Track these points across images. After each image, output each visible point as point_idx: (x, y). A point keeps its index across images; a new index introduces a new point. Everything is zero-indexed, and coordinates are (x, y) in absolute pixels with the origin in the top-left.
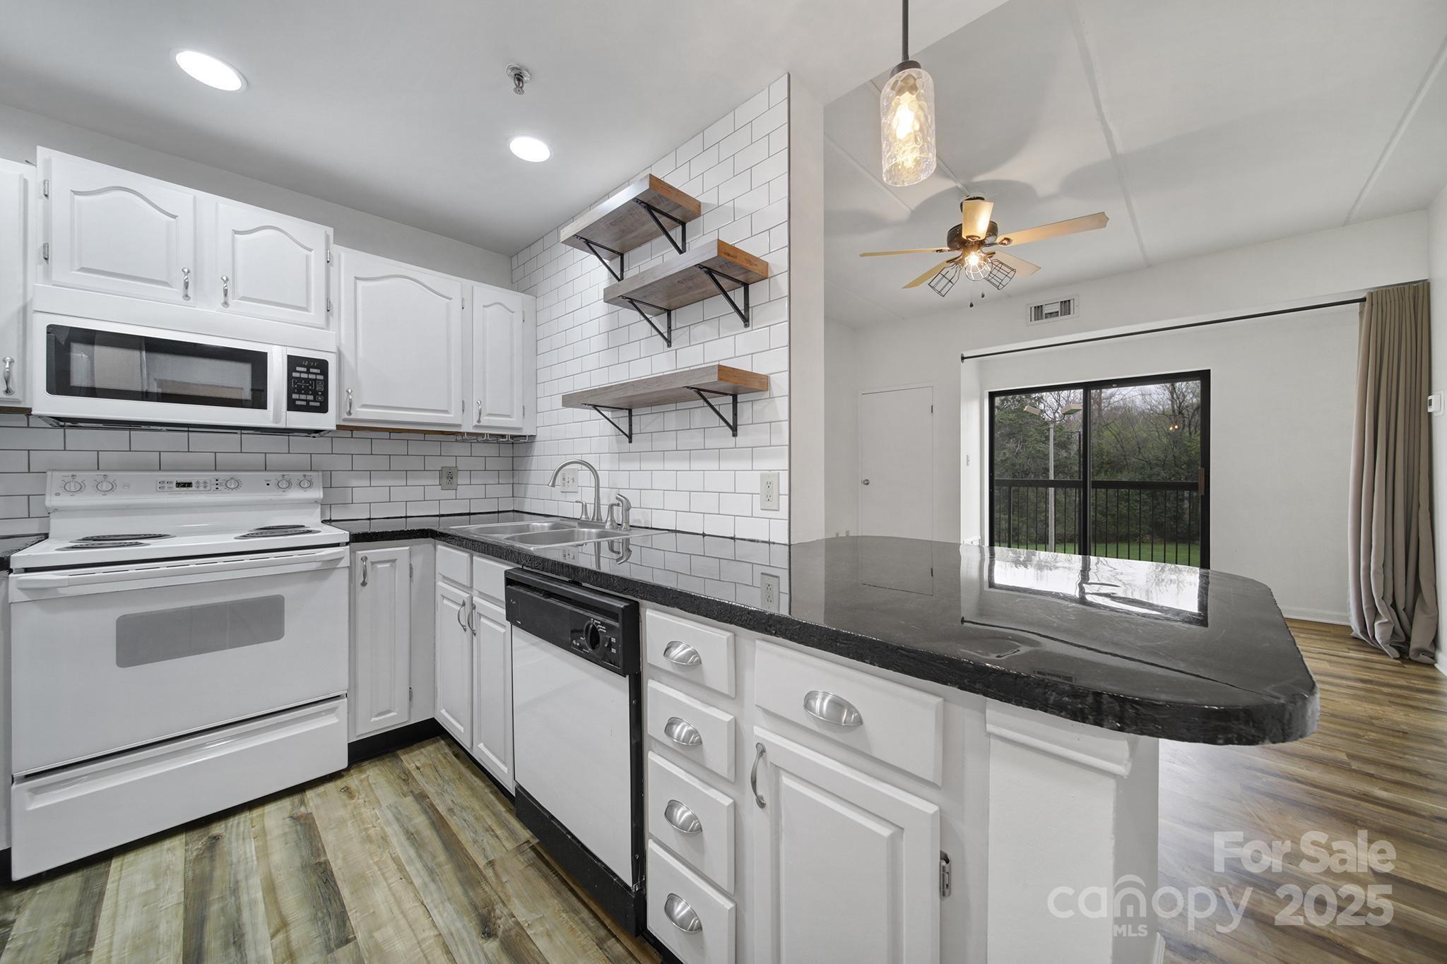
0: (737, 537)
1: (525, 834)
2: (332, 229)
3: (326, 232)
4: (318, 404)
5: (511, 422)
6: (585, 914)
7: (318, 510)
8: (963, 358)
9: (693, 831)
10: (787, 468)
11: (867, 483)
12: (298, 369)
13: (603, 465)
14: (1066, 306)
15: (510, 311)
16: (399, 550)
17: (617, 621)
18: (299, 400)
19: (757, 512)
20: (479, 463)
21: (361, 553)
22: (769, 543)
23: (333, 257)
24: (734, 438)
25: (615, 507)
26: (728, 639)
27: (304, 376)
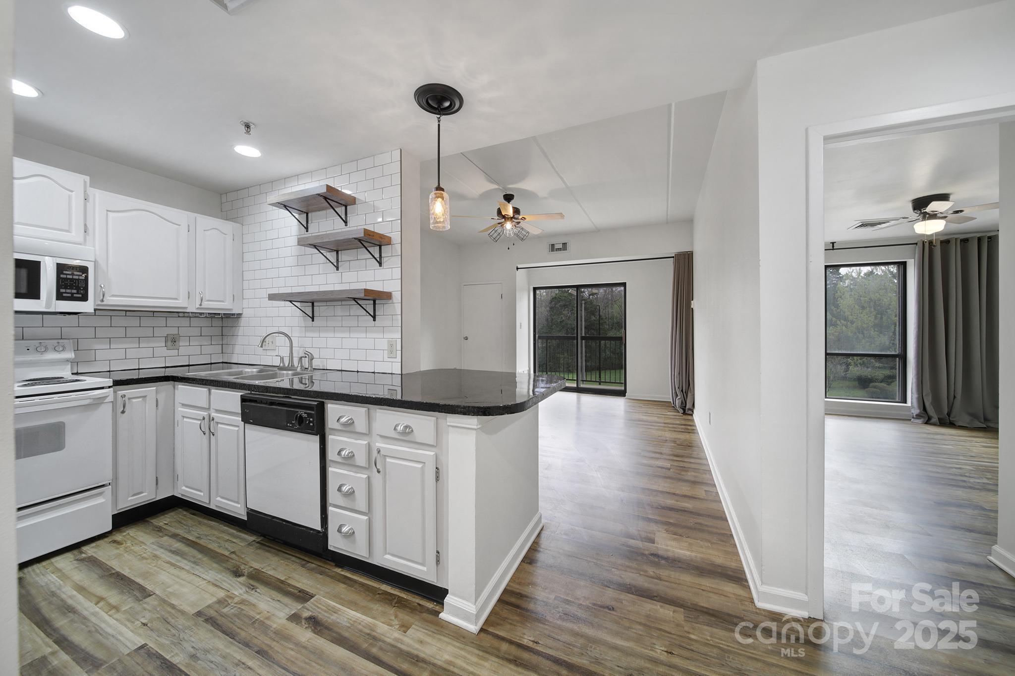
0: (376, 371)
1: (251, 538)
2: (89, 177)
3: (84, 179)
4: (80, 296)
5: (225, 305)
6: (294, 559)
7: (69, 366)
8: (518, 269)
9: (351, 494)
10: (400, 337)
11: (466, 338)
12: (65, 272)
13: (295, 335)
14: (565, 246)
15: (224, 234)
16: (149, 390)
17: (313, 411)
18: (66, 293)
19: (386, 359)
20: (196, 332)
21: (121, 393)
22: (392, 374)
23: (89, 196)
24: (374, 322)
25: (303, 358)
26: (366, 410)
27: (70, 277)
